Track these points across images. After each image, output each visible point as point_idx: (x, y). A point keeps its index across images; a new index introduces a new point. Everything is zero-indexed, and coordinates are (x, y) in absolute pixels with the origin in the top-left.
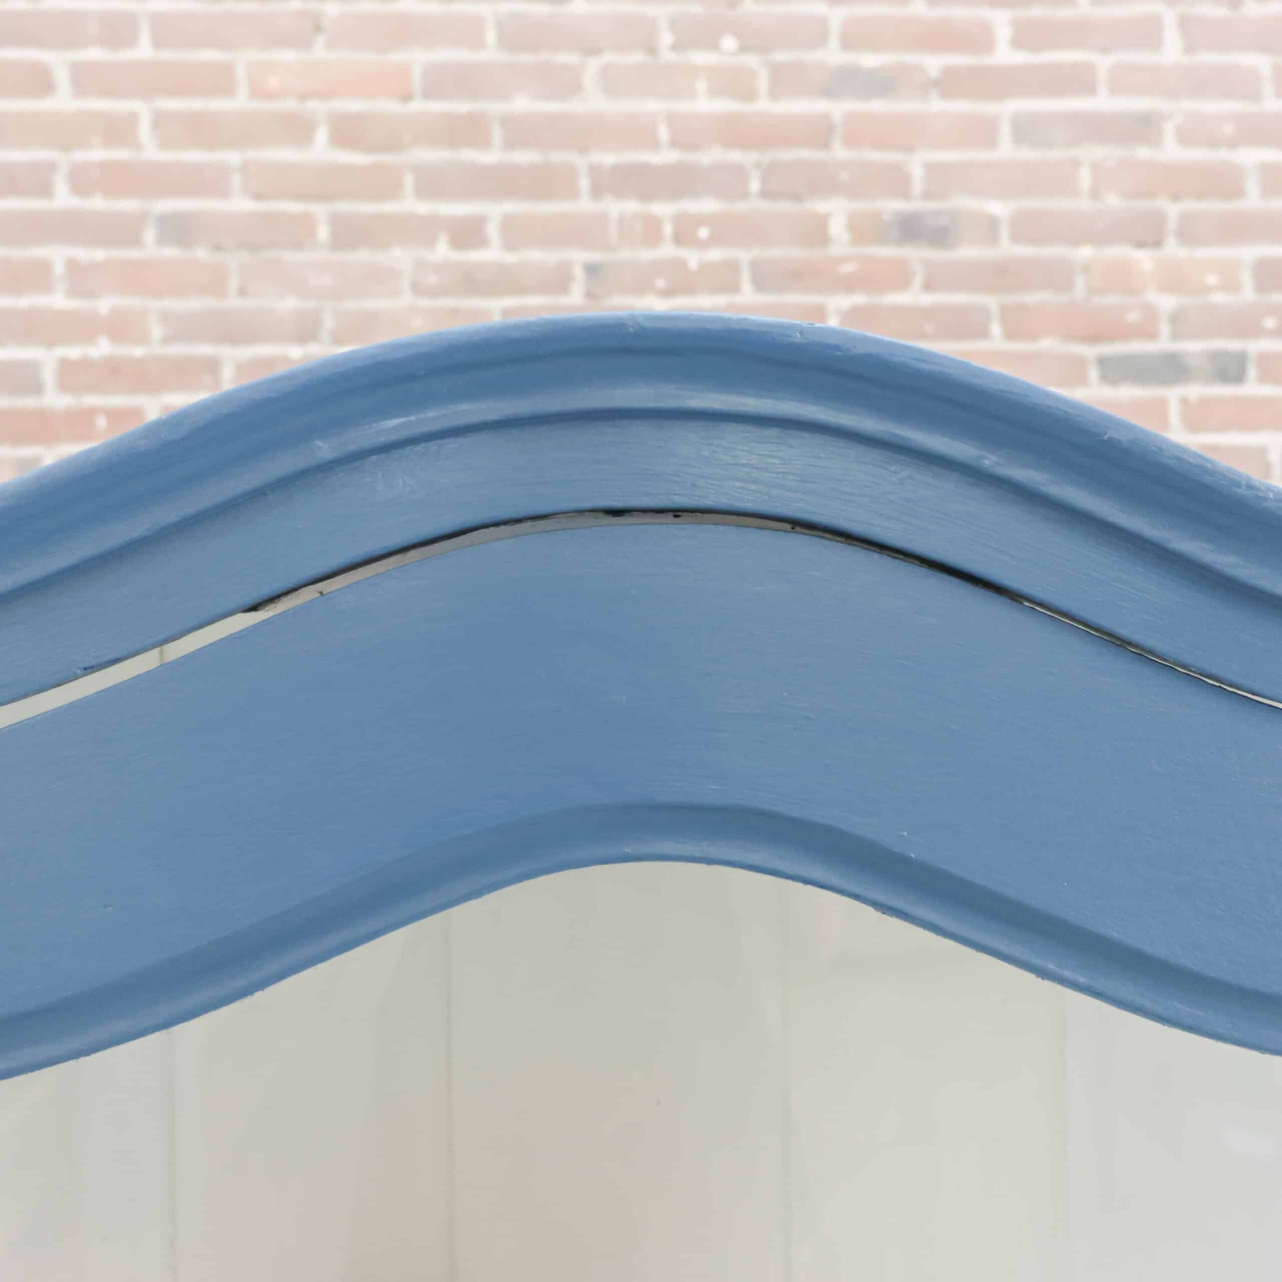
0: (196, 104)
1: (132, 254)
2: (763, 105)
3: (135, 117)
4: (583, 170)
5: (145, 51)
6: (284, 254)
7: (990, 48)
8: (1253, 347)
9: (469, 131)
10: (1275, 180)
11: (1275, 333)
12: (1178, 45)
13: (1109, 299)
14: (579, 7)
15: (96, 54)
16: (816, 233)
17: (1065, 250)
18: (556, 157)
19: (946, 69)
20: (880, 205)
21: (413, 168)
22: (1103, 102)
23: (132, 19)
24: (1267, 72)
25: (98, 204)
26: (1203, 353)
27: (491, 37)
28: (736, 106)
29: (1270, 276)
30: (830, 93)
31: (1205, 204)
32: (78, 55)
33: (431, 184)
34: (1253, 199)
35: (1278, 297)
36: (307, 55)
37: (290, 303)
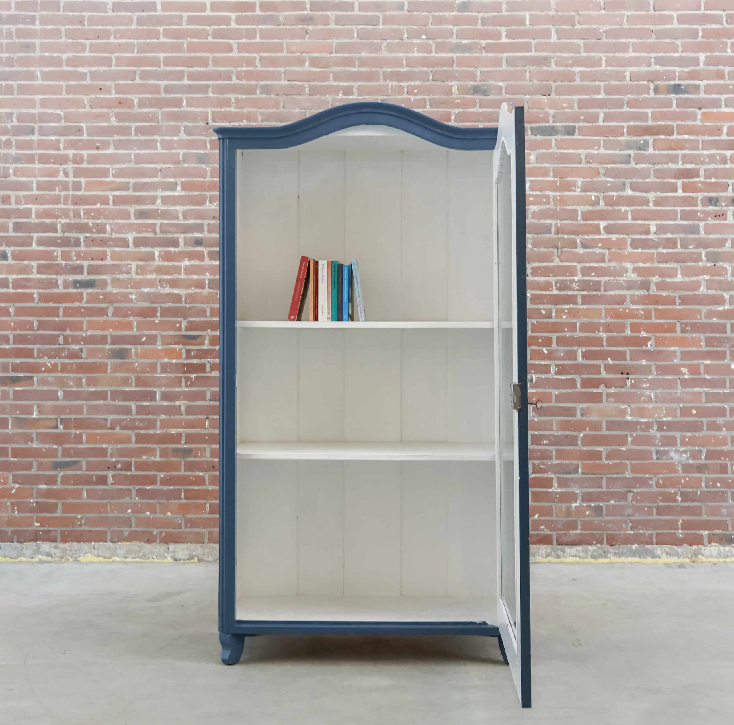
0: (272, 55)
1: (254, 96)
2: (433, 54)
3: (255, 58)
4: (381, 73)
5: (258, 40)
6: (296, 97)
7: (500, 38)
8: (577, 125)
9: (349, 62)
10: (584, 76)
11: (584, 121)
12: (556, 37)
13: (535, 110)
14: (381, 26)
15: (244, 40)
16: (449, 91)
17: (521, 96)
18: (374, 69)
19: (487, 44)
20: (467, 83)
21: (333, 72)
22: (533, 54)
23: (255, 31)
24: (582, 45)
25: (244, 82)
26: (562, 126)
27: (355, 35)
28: (426, 55)
29: (582, 104)
30: (452, 51)
31: (563, 83)
32: (240, 41)
33: (338, 77)
34: (578, 82)
35: (584, 110)
36: (303, 41)
37: (297, 110)
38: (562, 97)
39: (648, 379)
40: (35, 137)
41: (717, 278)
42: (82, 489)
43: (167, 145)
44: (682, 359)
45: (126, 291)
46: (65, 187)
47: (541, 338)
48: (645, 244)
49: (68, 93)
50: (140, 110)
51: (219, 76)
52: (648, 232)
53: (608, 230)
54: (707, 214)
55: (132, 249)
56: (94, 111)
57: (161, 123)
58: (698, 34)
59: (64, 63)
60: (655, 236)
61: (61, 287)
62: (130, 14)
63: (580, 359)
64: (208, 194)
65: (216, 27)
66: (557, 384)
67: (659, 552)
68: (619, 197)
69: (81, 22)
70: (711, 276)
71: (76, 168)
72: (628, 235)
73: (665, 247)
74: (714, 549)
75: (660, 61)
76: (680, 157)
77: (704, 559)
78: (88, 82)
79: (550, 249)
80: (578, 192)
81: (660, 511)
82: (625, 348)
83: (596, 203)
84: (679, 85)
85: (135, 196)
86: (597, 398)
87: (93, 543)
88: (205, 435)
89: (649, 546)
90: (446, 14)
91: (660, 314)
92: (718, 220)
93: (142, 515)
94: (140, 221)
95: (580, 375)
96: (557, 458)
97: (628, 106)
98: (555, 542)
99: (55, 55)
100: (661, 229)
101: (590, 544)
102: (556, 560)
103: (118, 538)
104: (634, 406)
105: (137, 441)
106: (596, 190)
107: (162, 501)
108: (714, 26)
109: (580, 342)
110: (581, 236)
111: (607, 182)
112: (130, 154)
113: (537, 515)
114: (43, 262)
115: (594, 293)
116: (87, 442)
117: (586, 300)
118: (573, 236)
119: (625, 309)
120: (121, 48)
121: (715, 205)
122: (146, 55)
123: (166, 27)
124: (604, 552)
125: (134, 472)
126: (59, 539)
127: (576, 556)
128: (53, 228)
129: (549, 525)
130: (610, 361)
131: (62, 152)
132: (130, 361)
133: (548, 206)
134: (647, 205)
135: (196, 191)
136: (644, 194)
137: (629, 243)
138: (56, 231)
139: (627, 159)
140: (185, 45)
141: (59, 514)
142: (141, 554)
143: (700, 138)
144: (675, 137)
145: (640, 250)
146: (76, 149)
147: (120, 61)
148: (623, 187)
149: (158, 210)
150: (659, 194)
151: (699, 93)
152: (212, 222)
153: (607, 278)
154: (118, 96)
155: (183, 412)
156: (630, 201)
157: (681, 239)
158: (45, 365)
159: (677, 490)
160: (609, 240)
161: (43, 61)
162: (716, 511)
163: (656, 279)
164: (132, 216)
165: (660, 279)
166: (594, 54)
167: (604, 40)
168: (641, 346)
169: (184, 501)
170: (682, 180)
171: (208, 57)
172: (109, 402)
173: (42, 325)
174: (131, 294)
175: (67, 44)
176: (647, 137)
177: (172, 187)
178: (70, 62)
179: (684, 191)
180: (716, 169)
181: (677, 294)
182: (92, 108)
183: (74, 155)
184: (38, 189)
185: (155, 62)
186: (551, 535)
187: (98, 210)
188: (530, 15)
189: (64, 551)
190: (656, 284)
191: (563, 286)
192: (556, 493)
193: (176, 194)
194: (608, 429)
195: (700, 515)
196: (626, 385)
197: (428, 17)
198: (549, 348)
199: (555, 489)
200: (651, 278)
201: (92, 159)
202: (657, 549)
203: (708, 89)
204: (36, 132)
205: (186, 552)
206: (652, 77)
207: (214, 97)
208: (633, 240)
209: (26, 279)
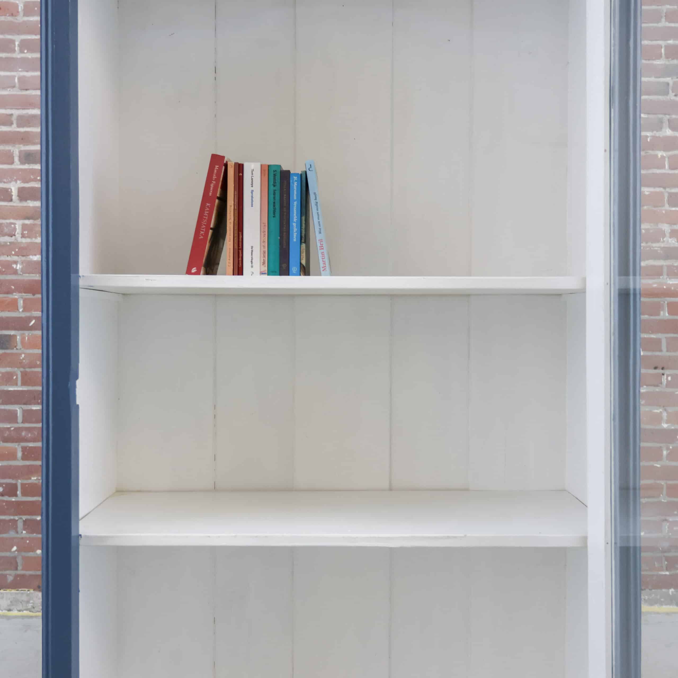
45: (9, 258)
50: (26, 19)
55: (16, 202)
72: (665, 188)
82: (659, 336)
85: (19, 132)
93: (31, 554)
94: (26, 166)
97: (667, 20)
104: (670, 410)
105: (24, 458)
112: (14, 77)
119: (661, 285)
125: (20, 498)
130: (641, 352)
132: (14, 351)
137: (666, 198)
139: (664, 90)
142: (30, 606)
148: (659, 125)
156: (668, 144)
164: (16, 159)
174: (16, 263)
196: (661, 383)
208: (671, 195)
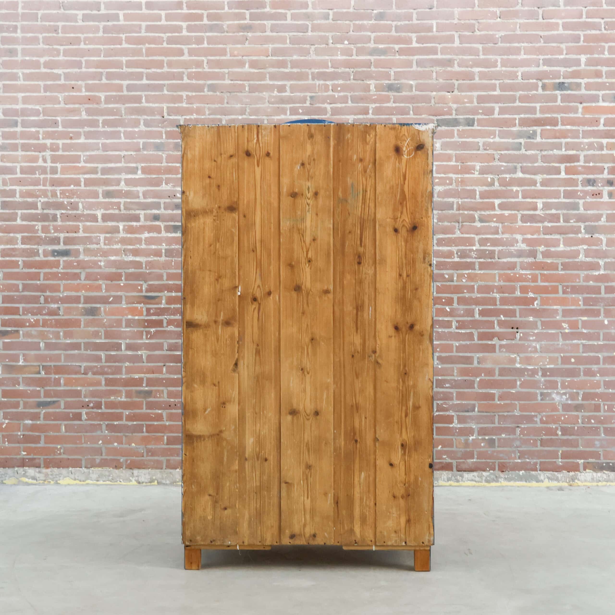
0: (218, 58)
1: (202, 94)
2: (354, 57)
3: (203, 61)
4: (310, 73)
5: (205, 45)
6: (238, 94)
7: (411, 43)
8: (476, 117)
9: (283, 64)
10: (483, 76)
11: (482, 114)
12: (459, 42)
13: (440, 105)
14: (310, 33)
15: (194, 46)
16: (367, 89)
17: (429, 93)
18: (303, 70)
19: (400, 48)
20: (383, 82)
21: (269, 73)
22: (439, 56)
23: (202, 37)
24: (481, 49)
25: (194, 82)
26: (464, 119)
27: (288, 41)
28: (347, 58)
29: (481, 99)
30: (371, 54)
31: (465, 82)
32: (190, 46)
33: (273, 77)
34: (477, 80)
35: (482, 105)
36: (244, 46)
37: (239, 105)
38: (463, 94)
39: (534, 333)
40: (19, 129)
41: (594, 248)
42: (61, 424)
43: (128, 135)
44: (563, 316)
45: (96, 258)
46: (44, 171)
47: (445, 298)
48: (532, 219)
49: (45, 91)
50: (106, 106)
51: (173, 76)
52: (535, 209)
53: (502, 207)
54: (586, 193)
55: (100, 223)
56: (67, 106)
57: (124, 117)
58: (580, 39)
59: (42, 66)
60: (542, 212)
61: (41, 256)
62: (97, 23)
63: (477, 316)
64: (164, 177)
65: (170, 35)
66: (457, 337)
67: (542, 478)
68: (511, 178)
69: (56, 31)
70: (589, 246)
71: (52, 155)
72: (518, 211)
73: (550, 222)
74: (589, 474)
75: (547, 62)
76: (563, 145)
77: (580, 483)
78: (62, 82)
79: (453, 223)
80: (476, 175)
81: (543, 443)
82: (515, 307)
83: (492, 184)
84: (563, 83)
85: (103, 179)
86: (492, 349)
87: (70, 469)
88: (163, 379)
89: (533, 473)
90: (365, 22)
91: (545, 278)
92: (595, 198)
93: (110, 446)
94: (107, 200)
95: (477, 329)
96: (457, 399)
97: (519, 102)
98: (455, 469)
99: (34, 59)
100: (546, 206)
101: (484, 470)
102: (456, 484)
103: (92, 465)
104: (522, 355)
105: (106, 385)
106: (492, 173)
107: (127, 434)
108: (594, 32)
109: (477, 302)
110: (478, 212)
111: (502, 166)
112: (99, 143)
113: (440, 447)
114: (26, 234)
115: (490, 260)
116: (65, 385)
117: (482, 266)
118: (471, 212)
119: (515, 274)
120: (90, 52)
121: (593, 185)
122: (111, 58)
123: (127, 35)
124: (496, 477)
125: (104, 410)
126: (42, 466)
127: (472, 480)
128: (34, 206)
129: (450, 454)
130: (502, 318)
131: (41, 142)
132: (100, 317)
133: (451, 187)
134: (535, 185)
135: (154, 174)
136: (532, 176)
137: (519, 218)
138: (37, 209)
139: (518, 147)
140: (144, 50)
141: (42, 444)
142: (110, 478)
143: (581, 128)
144: (559, 127)
145: (529, 224)
146: (53, 139)
147: (89, 64)
148: (514, 170)
149: (122, 190)
150: (545, 176)
151: (580, 90)
152: (168, 200)
153: (500, 248)
154: (87, 94)
155: (145, 360)
156: (520, 182)
157: (563, 215)
158: (29, 321)
159: (557, 425)
160: (503, 215)
161: (25, 64)
162: (590, 443)
163: (542, 248)
164: (101, 195)
165: (546, 249)
166: (491, 57)
167: (500, 44)
168: (529, 305)
169: (145, 434)
170: (565, 164)
171: (163, 61)
172: (83, 352)
173: (26, 287)
174: (100, 261)
175: (44, 50)
176: (535, 128)
177: (134, 171)
178: (47, 65)
179: (566, 173)
180: (594, 155)
181: (559, 261)
182: (66, 104)
183: (51, 144)
184: (21, 173)
185: (119, 65)
186: (452, 463)
187: (71, 190)
188: (437, 23)
189: (47, 475)
190: (542, 253)
191: (463, 254)
192: (456, 428)
193: (137, 177)
194: (500, 375)
195: (577, 446)
196: (516, 338)
197: (350, 25)
198: (450, 307)
199: (455, 424)
200: (538, 248)
201: (66, 148)
202: (540, 475)
203: (588, 87)
204: (19, 124)
205: (148, 477)
206: (540, 76)
207: (169, 95)
208: (523, 216)
209: (13, 249)
